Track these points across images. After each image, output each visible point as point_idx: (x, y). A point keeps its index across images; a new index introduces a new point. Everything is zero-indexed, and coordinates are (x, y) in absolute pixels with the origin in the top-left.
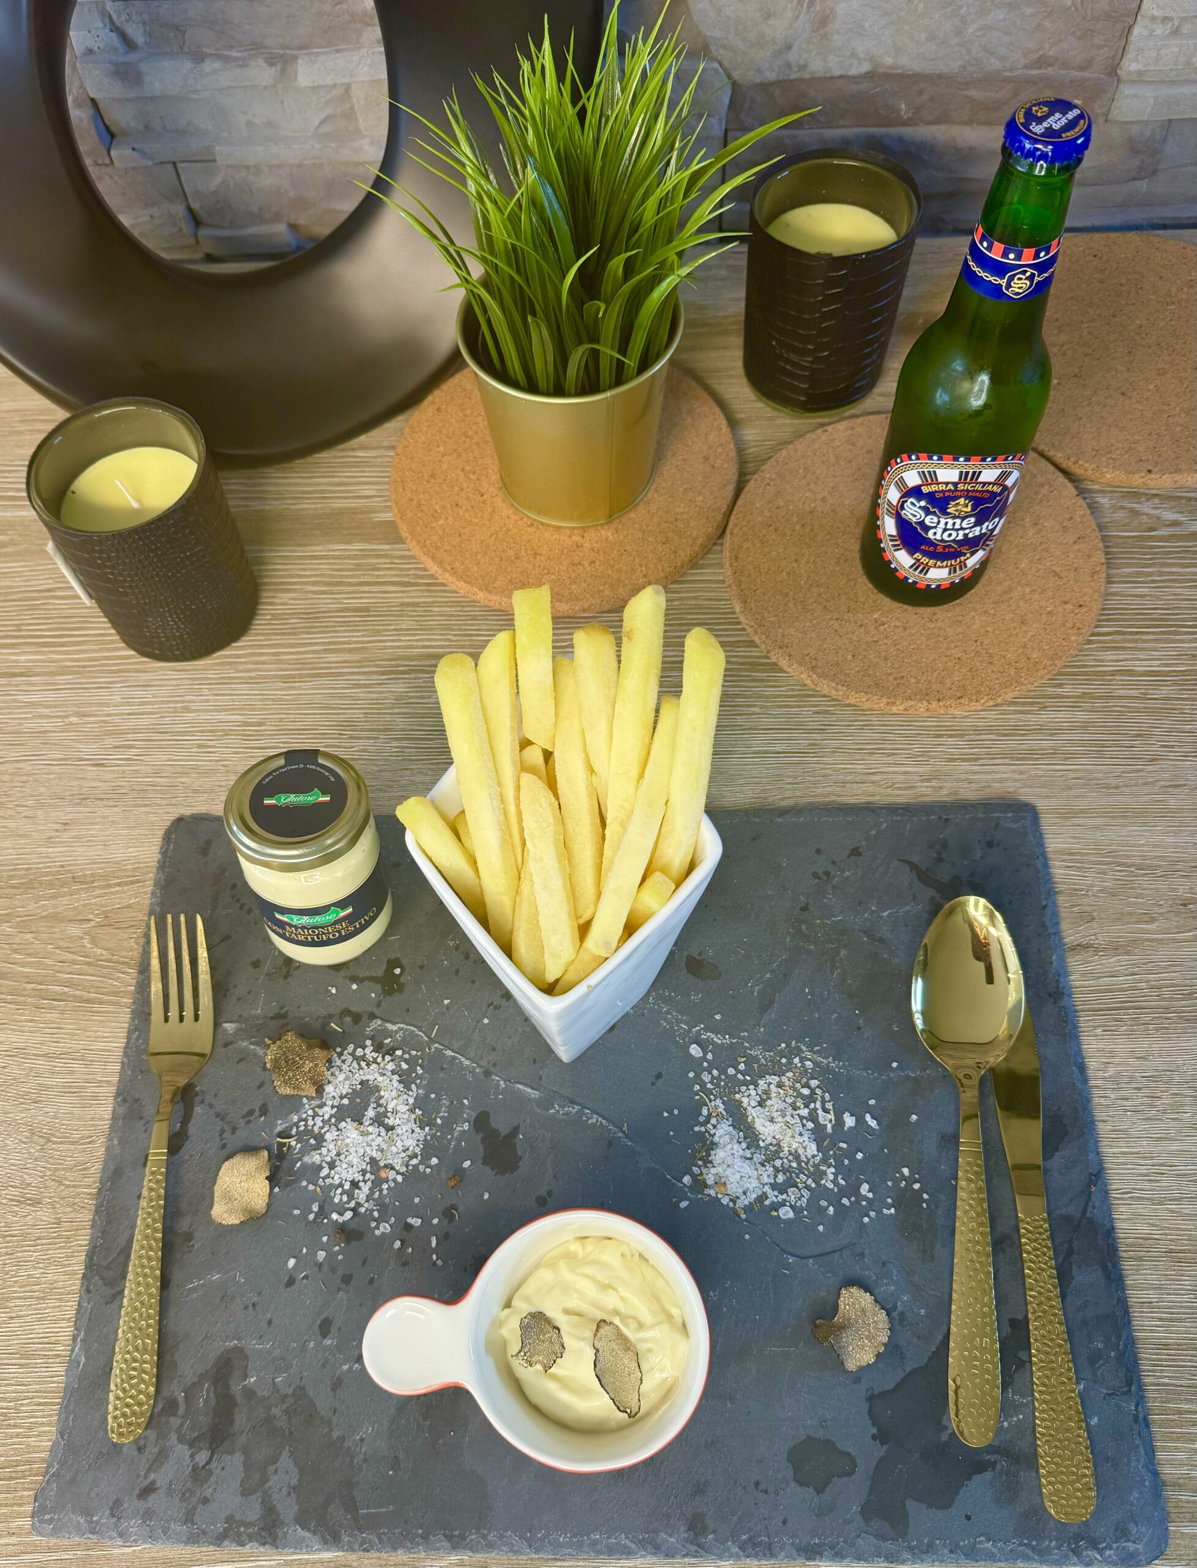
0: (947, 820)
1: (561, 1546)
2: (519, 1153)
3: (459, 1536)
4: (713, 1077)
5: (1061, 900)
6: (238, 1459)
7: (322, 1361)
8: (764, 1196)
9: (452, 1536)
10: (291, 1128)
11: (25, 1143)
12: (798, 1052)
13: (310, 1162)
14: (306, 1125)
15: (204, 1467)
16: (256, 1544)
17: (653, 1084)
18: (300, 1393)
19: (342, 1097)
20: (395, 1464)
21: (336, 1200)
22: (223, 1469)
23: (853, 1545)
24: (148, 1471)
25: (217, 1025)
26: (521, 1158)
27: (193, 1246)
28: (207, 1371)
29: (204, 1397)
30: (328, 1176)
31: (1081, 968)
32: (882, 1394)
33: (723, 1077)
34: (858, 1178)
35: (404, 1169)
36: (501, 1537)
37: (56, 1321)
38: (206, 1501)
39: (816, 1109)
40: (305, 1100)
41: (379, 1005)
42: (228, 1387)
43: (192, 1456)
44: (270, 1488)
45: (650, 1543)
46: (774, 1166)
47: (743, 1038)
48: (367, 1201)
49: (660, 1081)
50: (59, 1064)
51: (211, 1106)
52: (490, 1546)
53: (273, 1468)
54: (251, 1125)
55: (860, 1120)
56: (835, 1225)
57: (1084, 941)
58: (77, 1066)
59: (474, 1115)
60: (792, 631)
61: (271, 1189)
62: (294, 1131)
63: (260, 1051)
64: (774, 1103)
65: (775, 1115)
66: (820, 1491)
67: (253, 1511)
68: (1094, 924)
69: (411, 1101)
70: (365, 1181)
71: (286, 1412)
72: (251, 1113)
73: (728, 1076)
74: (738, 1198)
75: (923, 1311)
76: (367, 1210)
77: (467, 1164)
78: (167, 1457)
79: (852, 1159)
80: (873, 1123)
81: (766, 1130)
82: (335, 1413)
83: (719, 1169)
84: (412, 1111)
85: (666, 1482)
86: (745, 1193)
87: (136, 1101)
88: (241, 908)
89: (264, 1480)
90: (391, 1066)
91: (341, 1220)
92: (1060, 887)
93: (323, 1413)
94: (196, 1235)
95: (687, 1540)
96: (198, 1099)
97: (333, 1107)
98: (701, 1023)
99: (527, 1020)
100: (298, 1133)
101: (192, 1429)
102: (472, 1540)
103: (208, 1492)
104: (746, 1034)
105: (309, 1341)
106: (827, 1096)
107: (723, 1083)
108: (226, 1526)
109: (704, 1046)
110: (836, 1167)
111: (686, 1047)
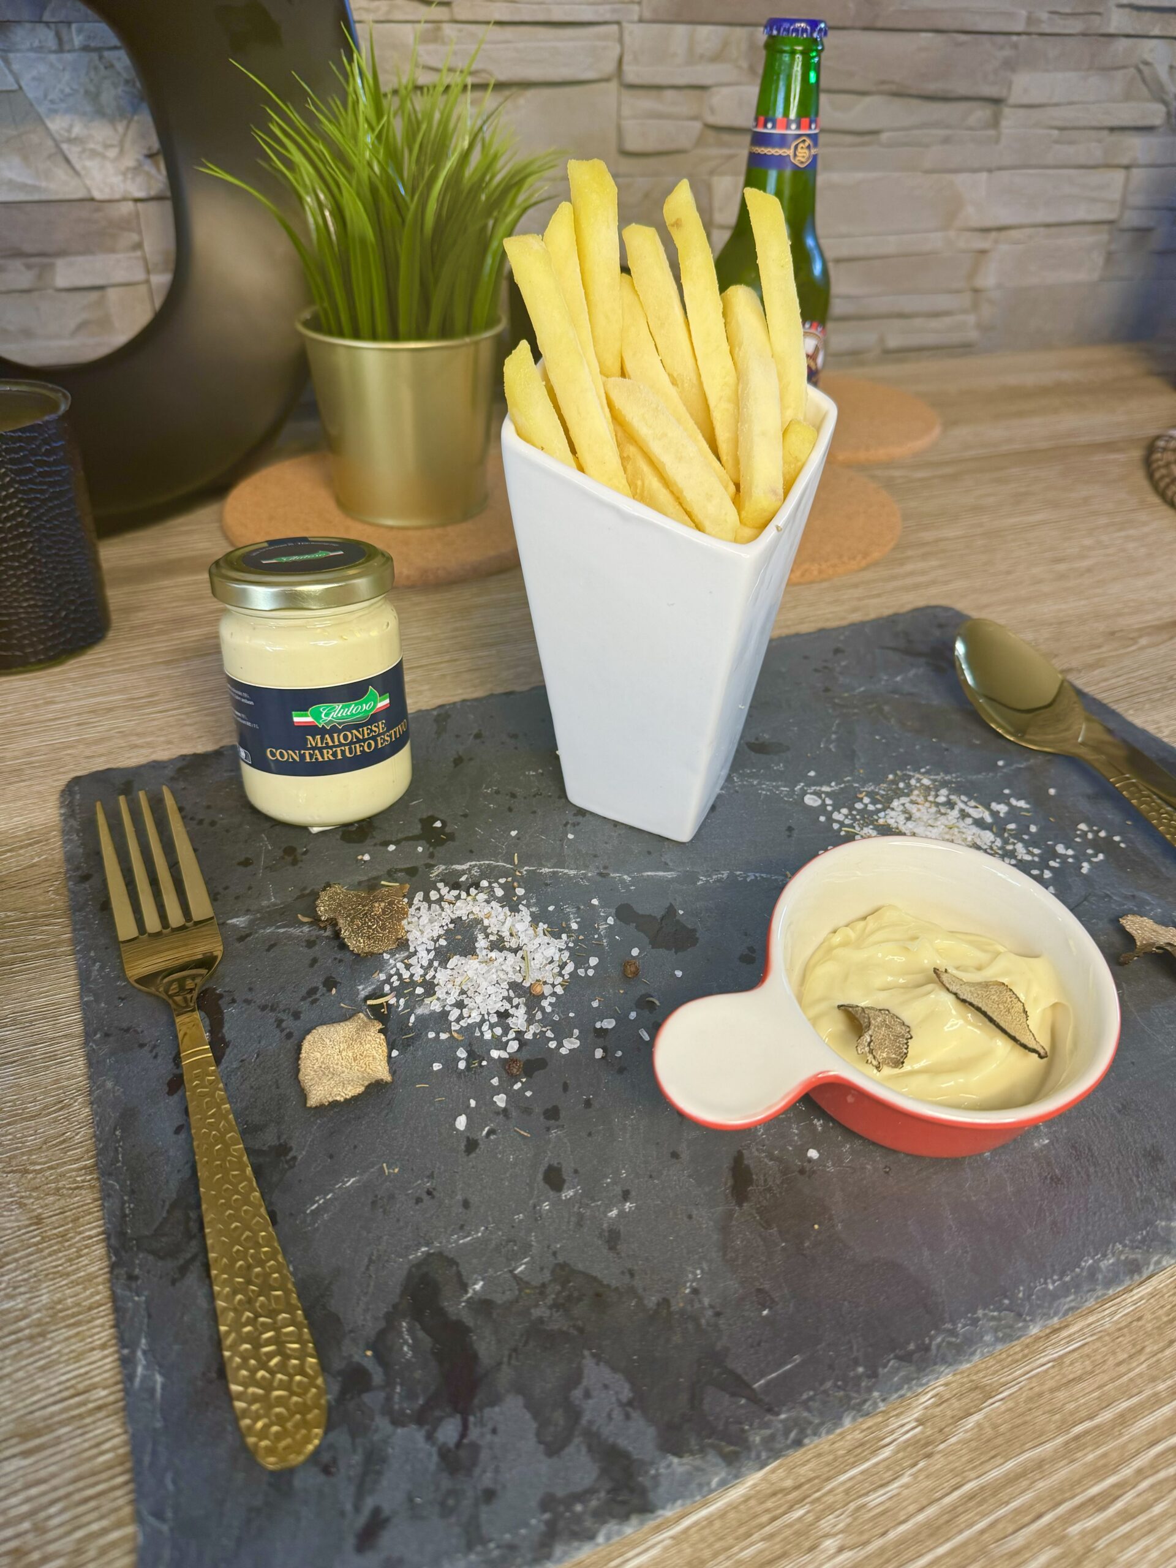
1: (1055, 1296)
2: (689, 927)
3: (919, 1348)
4: (846, 814)
6: (513, 1403)
7: (574, 1219)
9: (911, 1353)
10: (380, 988)
12: (909, 776)
13: (427, 1012)
14: (401, 979)
15: (459, 1445)
16: (612, 1526)
17: (789, 836)
18: (563, 1272)
19: (434, 941)
20: (764, 1298)
21: (487, 1037)
22: (494, 1431)
24: (360, 1496)
26: (694, 930)
27: (294, 1158)
28: (395, 1306)
29: (408, 1344)
30: (461, 1017)
33: (854, 812)
34: (1048, 845)
35: (559, 980)
36: (975, 1322)
37: (79, 1357)
38: (489, 1495)
39: (963, 809)
40: (386, 956)
41: (433, 855)
42: (441, 1312)
43: (430, 1437)
44: (591, 1422)
45: (1154, 1240)
47: (849, 782)
48: (530, 1024)
49: (795, 832)
51: (248, 1002)
52: (967, 1343)
53: (577, 1393)
54: (321, 1003)
55: (1010, 806)
56: (1061, 884)
59: (613, 911)
62: (387, 988)
64: (921, 815)
67: (582, 1471)
68: (1061, 657)
69: (528, 919)
70: (517, 1007)
71: (555, 1306)
72: (313, 991)
73: (859, 811)
76: (535, 1034)
77: (635, 952)
78: (384, 1460)
79: (1029, 833)
80: (1022, 804)
82: (632, 1275)
84: (533, 926)
87: (127, 1030)
89: (574, 1414)
90: (482, 897)
91: (504, 1055)
93: (614, 1283)
94: (293, 1144)
98: (800, 782)
99: (616, 824)
100: (392, 989)
101: (410, 1395)
102: (939, 1346)
103: (487, 1480)
104: (849, 778)
105: (539, 1203)
106: (964, 798)
107: (858, 817)
108: (547, 1516)
109: (818, 797)
110: (1020, 843)
111: (800, 802)
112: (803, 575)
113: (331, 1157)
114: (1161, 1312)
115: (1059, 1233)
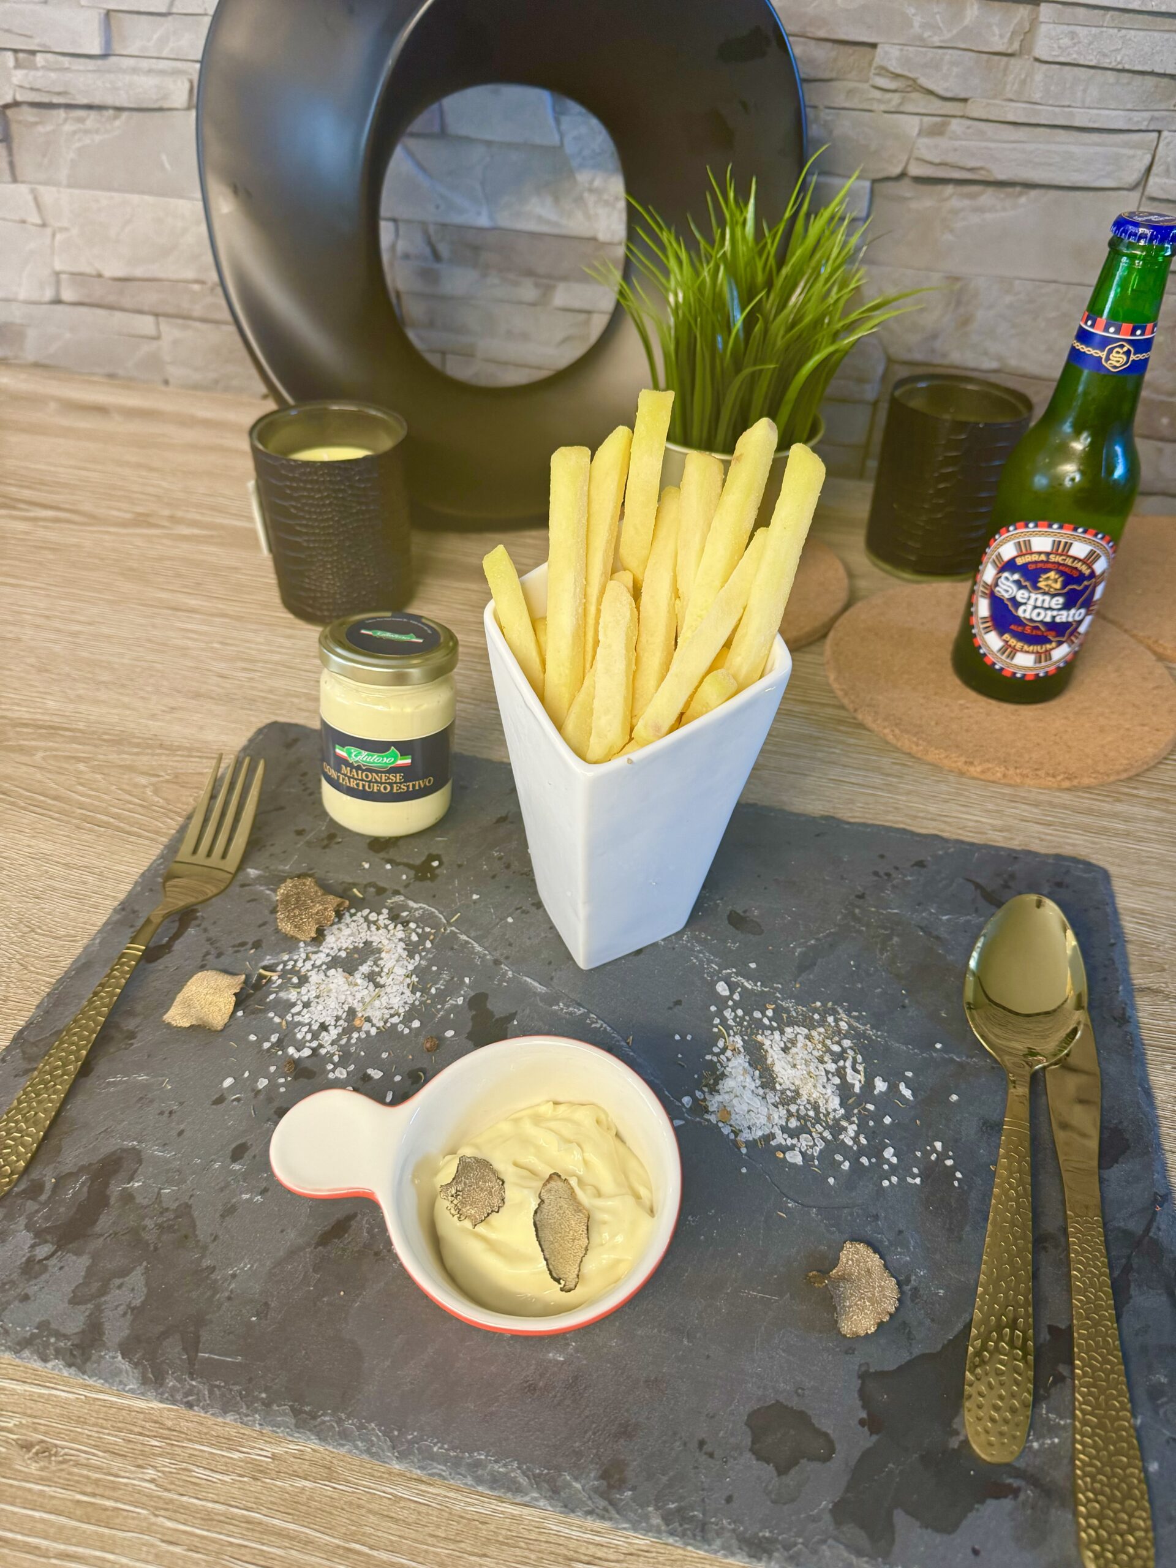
1: (433, 1457)
3: (309, 1413)
4: (736, 1016)
6: (84, 1261)
7: (223, 1184)
8: (772, 1136)
9: (301, 1412)
10: (278, 964)
11: (9, 928)
12: (834, 1012)
13: (285, 997)
14: (294, 966)
15: (40, 1261)
16: (60, 1363)
17: (670, 1008)
18: (185, 1210)
19: (340, 950)
20: (263, 1311)
22: (61, 1268)
23: (815, 1552)
25: (241, 867)
27: (132, 1044)
28: (90, 1164)
29: (74, 1190)
30: (299, 1013)
32: (881, 1375)
33: (747, 1018)
34: (882, 1142)
35: (381, 1024)
36: (360, 1428)
38: (26, 1298)
39: (844, 1068)
40: (302, 944)
41: (407, 886)
42: (106, 1185)
43: (33, 1246)
44: (106, 1303)
45: (547, 1482)
46: (788, 1111)
47: (776, 989)
48: (332, 1044)
49: (679, 1007)
50: (75, 874)
51: (205, 930)
52: (345, 1436)
53: (117, 1281)
54: (239, 955)
55: (893, 1088)
56: (849, 1181)
57: (1154, 986)
58: (90, 879)
59: (472, 994)
60: (880, 697)
61: (235, 1012)
62: (281, 967)
63: (274, 897)
64: (799, 1051)
65: (798, 1062)
66: (782, 1471)
67: (75, 1323)
68: (1164, 974)
69: (411, 967)
70: (336, 1026)
71: (160, 1226)
72: (243, 944)
73: (752, 1018)
74: (741, 1131)
75: (941, 1292)
76: (328, 1052)
77: (450, 1033)
79: (879, 1121)
80: (907, 1093)
81: (785, 1073)
82: (215, 1240)
83: (726, 1098)
84: (408, 976)
85: (587, 1413)
86: (749, 1128)
87: (134, 912)
88: (305, 790)
89: (103, 1291)
90: (400, 935)
91: (296, 1056)
92: (1129, 937)
93: (201, 1237)
94: (139, 1035)
95: (596, 1490)
96: (194, 923)
97: (328, 955)
98: (733, 968)
99: (552, 927)
100: (282, 970)
101: (47, 1218)
102: (324, 1422)
103: (32, 1290)
104: (779, 986)
105: (215, 1161)
106: (859, 1058)
107: (746, 1023)
108: (36, 1331)
109: (732, 987)
110: (858, 1126)
111: (713, 985)
112: (983, 772)
113: (149, 1056)
114: (504, 1532)
115: (487, 1422)
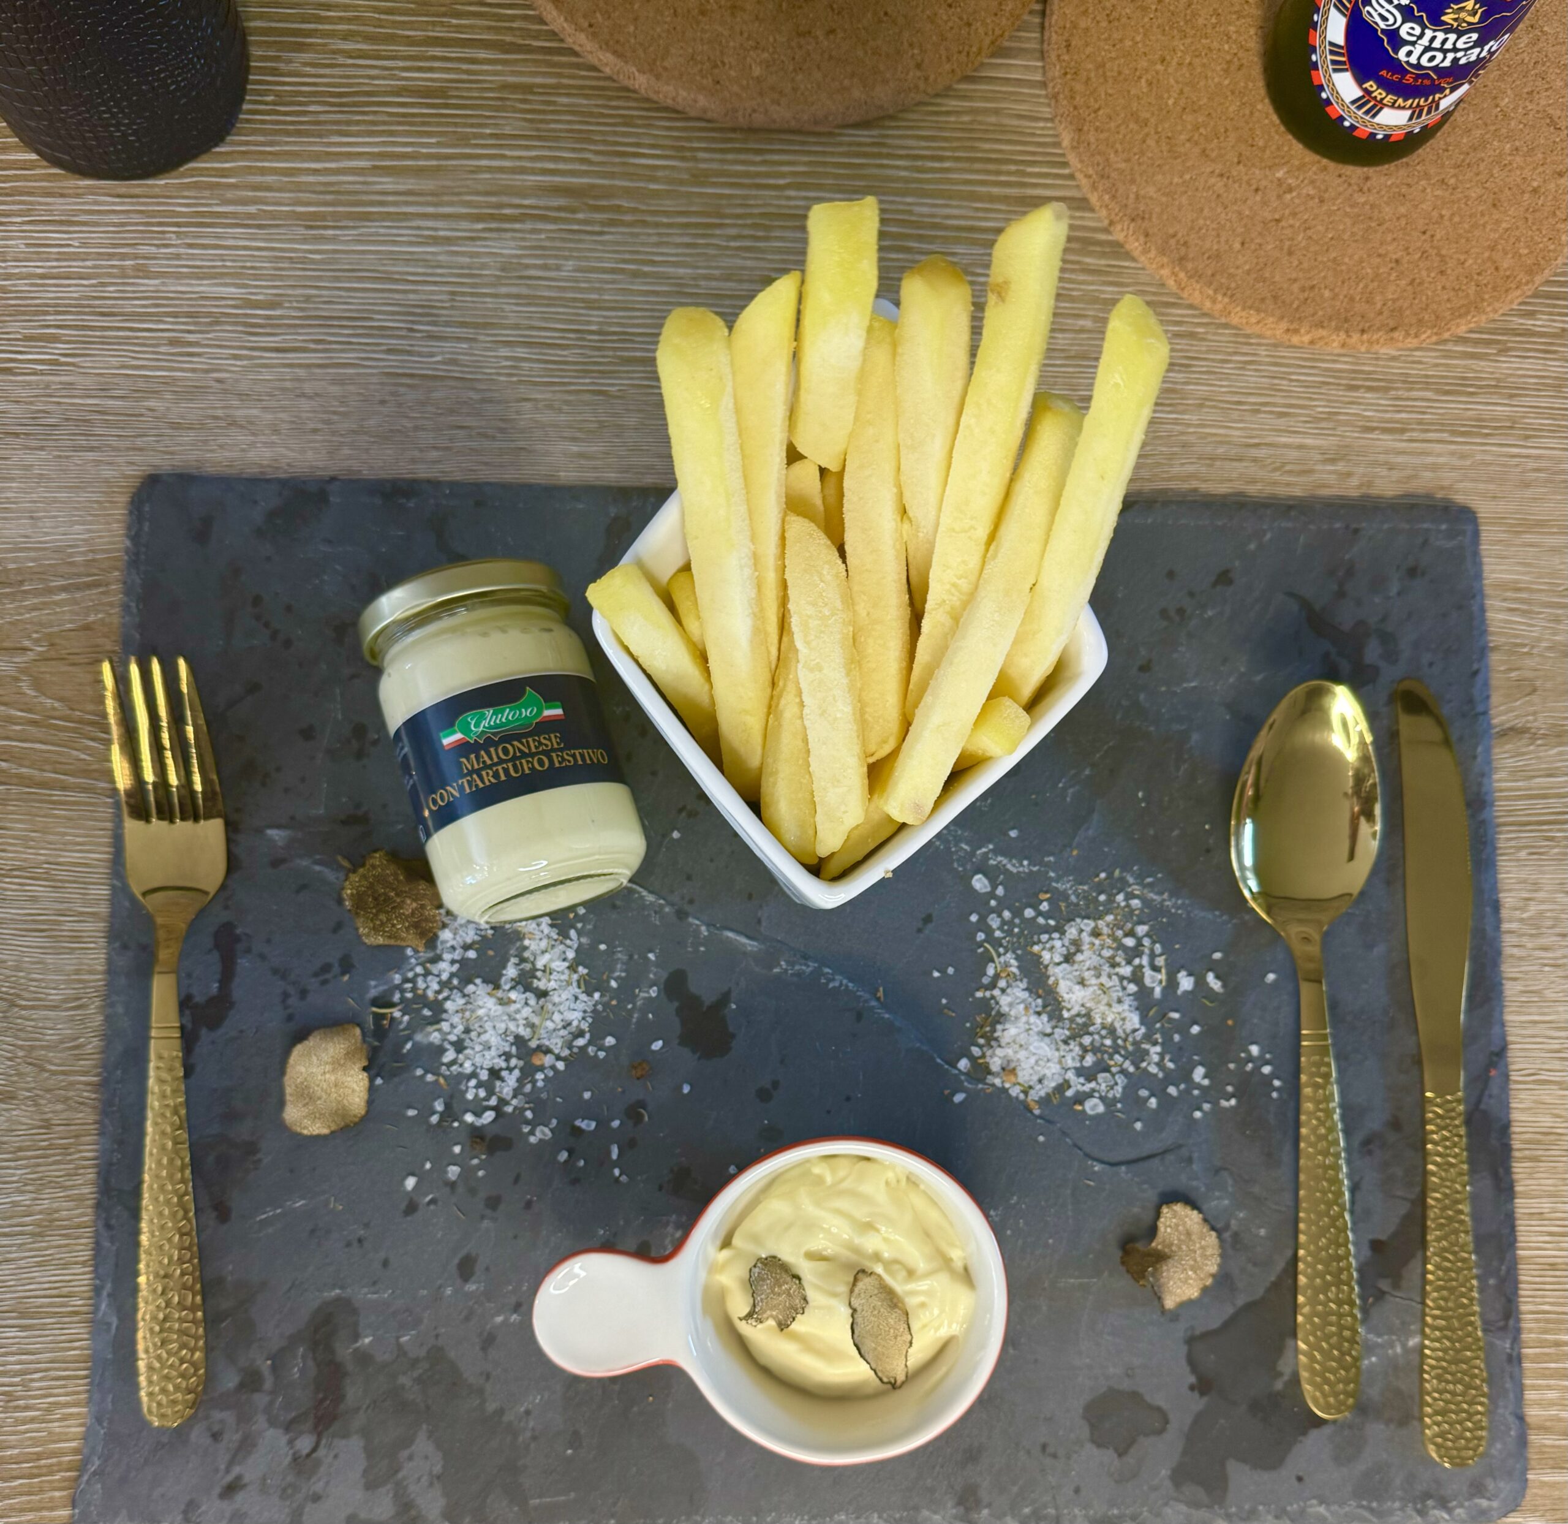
0: (1356, 531)
2: (731, 1029)
5: (1494, 658)
6: (356, 1443)
7: (465, 1312)
8: (1066, 1085)
10: (392, 992)
12: (1122, 886)
13: (425, 1041)
14: (414, 989)
15: (308, 1455)
17: (919, 928)
18: (436, 1355)
19: (466, 947)
20: (575, 1441)
21: (470, 1096)
22: (336, 1457)
24: (231, 1463)
26: (733, 1036)
27: (260, 1160)
28: (299, 1332)
29: (300, 1366)
30: (454, 1062)
31: (1510, 762)
32: (1205, 1335)
33: (1017, 921)
34: (1190, 1059)
35: (566, 1053)
37: (62, 1267)
38: (316, 1498)
39: (1141, 967)
40: (409, 953)
42: (332, 1352)
43: (291, 1442)
44: (404, 1479)
46: (1081, 1045)
47: (1048, 865)
48: (515, 1096)
49: (930, 926)
51: (262, 957)
53: (405, 1454)
54: (329, 988)
55: (1200, 982)
56: (1156, 1121)
57: (1519, 723)
58: (39, 890)
59: (664, 975)
60: (1151, 190)
61: (372, 1080)
62: (397, 997)
63: (330, 875)
64: (1087, 958)
65: (1087, 975)
66: (1122, 1453)
67: (384, 1508)
68: (1534, 697)
69: (571, 955)
70: (510, 1070)
71: (419, 1380)
72: (326, 968)
73: (1025, 921)
74: (1031, 1087)
75: (1262, 1232)
76: (515, 1108)
77: (657, 1045)
78: (254, 1445)
79: (1185, 1033)
80: (1217, 986)
81: (1073, 996)
82: (487, 1379)
83: (1009, 1052)
84: (572, 968)
86: (1040, 1081)
88: (274, 637)
89: (395, 1468)
91: (478, 1122)
92: (1496, 641)
93: (471, 1380)
94: (262, 1146)
95: (956, 1517)
96: (242, 947)
97: (453, 962)
98: (990, 842)
100: (403, 999)
101: (287, 1408)
103: (318, 1487)
104: (1052, 859)
105: (445, 1286)
106: (1158, 948)
107: (1016, 930)
109: (992, 874)
110: (1163, 1045)
111: (966, 879)
113: (292, 1171)
